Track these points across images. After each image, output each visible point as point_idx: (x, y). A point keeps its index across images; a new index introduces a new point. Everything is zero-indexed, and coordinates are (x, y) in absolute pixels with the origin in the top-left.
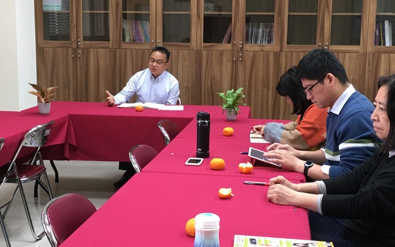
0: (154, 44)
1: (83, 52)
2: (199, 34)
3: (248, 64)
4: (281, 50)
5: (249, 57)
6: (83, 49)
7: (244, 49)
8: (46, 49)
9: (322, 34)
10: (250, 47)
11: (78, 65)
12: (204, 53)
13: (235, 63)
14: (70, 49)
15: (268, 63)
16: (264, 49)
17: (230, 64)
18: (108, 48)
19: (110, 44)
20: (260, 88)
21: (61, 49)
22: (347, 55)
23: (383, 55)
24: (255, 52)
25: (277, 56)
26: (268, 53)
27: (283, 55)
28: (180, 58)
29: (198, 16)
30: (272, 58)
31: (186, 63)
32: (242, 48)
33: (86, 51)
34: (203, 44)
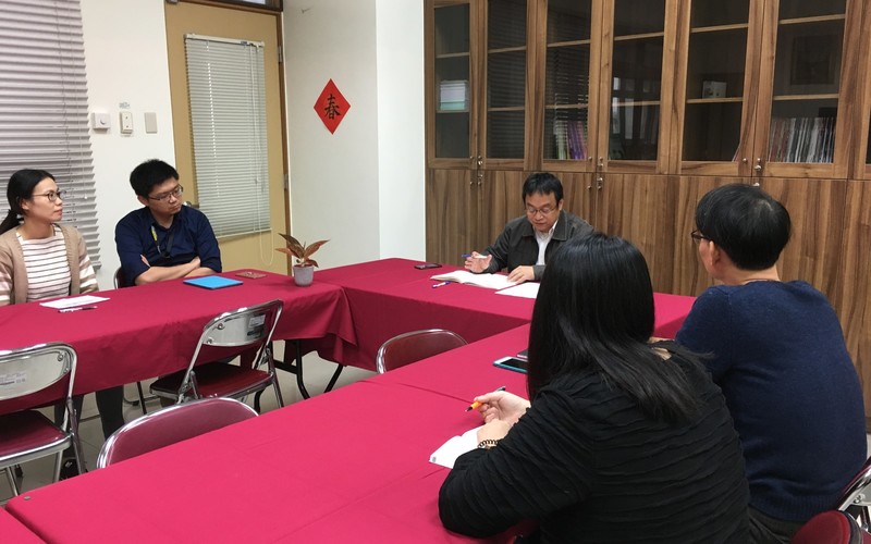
0: (593, 161)
1: (486, 176)
2: (674, 145)
4: (851, 176)
5: (775, 188)
6: (487, 170)
7: (766, 174)
8: (438, 171)
10: (779, 171)
11: (479, 198)
12: (683, 181)
14: (468, 172)
15: (818, 204)
16: (811, 173)
18: (521, 169)
21: (456, 171)
24: (788, 181)
25: (840, 189)
26: (819, 182)
27: (856, 185)
28: (638, 189)
29: (675, 108)
30: (827, 192)
31: (648, 199)
33: (490, 173)
34: (681, 163)
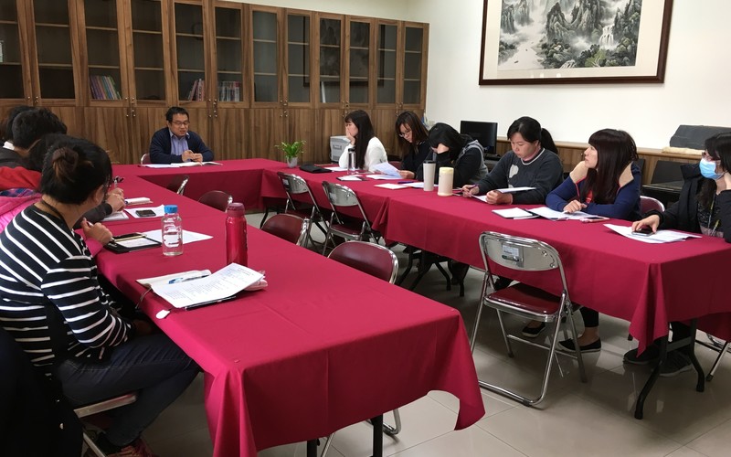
0: (128, 100)
3: (223, 121)
4: (250, 107)
5: (222, 114)
7: (218, 107)
9: (282, 93)
10: (222, 104)
13: (210, 120)
15: (240, 119)
16: (236, 106)
17: (206, 121)
18: (74, 106)
19: (76, 102)
20: (234, 143)
22: (302, 110)
23: (326, 111)
24: (228, 109)
25: (247, 112)
26: (239, 109)
27: (252, 111)
29: (172, 73)
30: (243, 114)
32: (216, 106)
34: (179, 101)
